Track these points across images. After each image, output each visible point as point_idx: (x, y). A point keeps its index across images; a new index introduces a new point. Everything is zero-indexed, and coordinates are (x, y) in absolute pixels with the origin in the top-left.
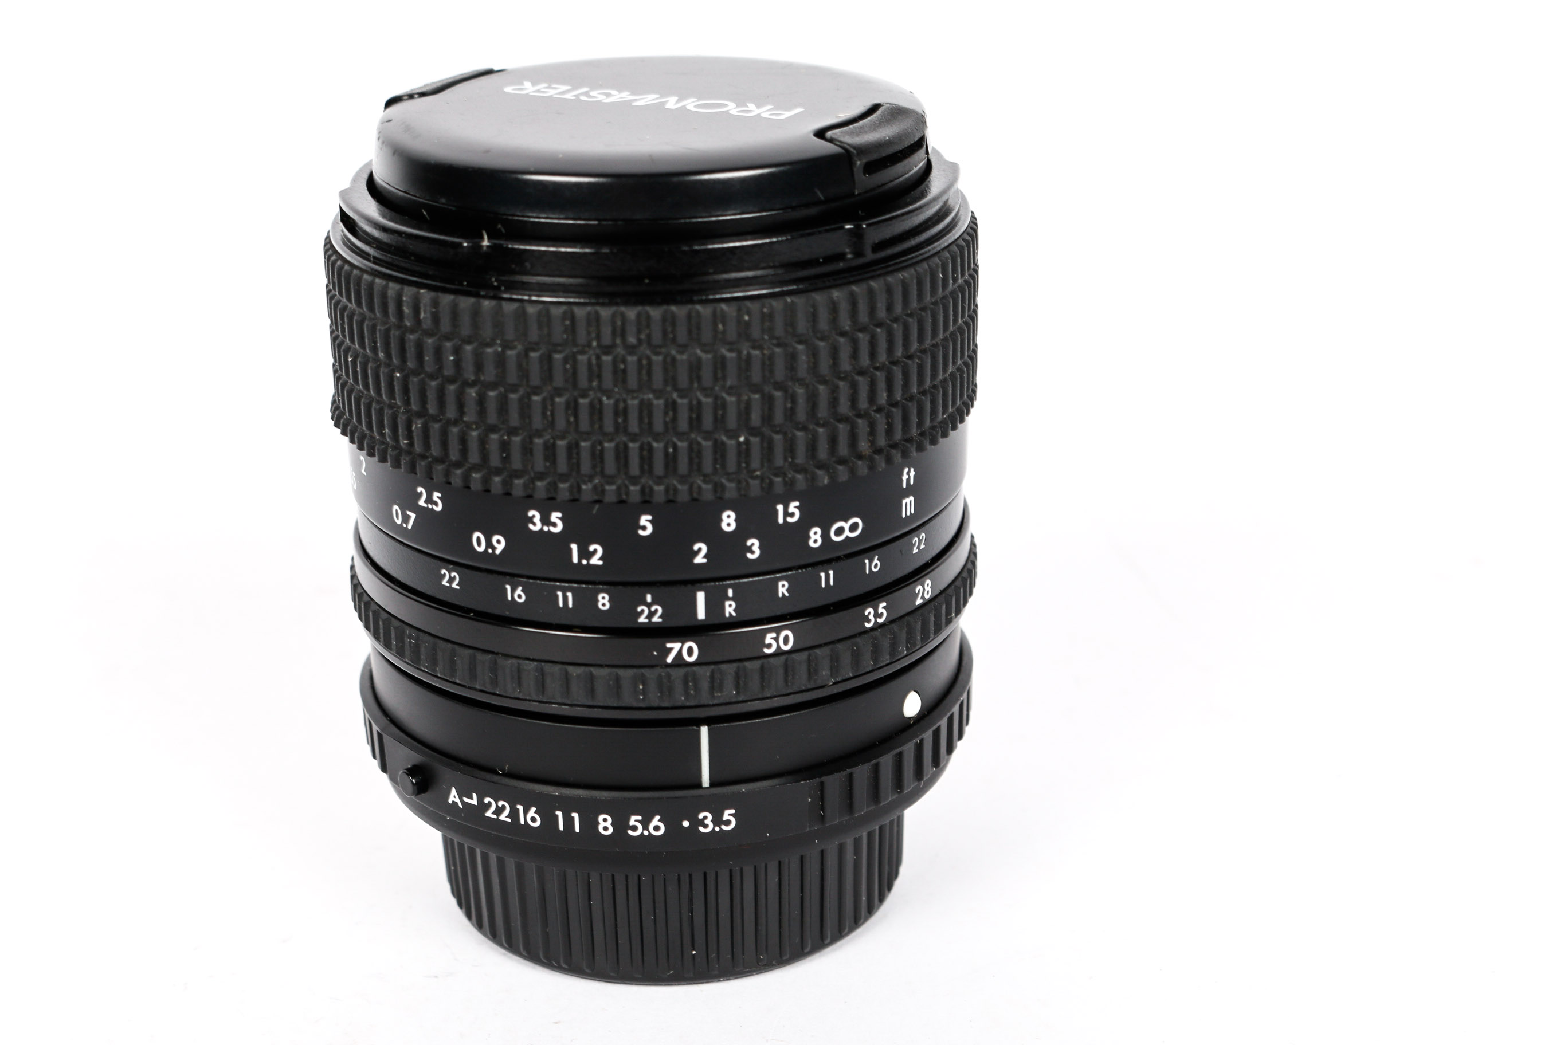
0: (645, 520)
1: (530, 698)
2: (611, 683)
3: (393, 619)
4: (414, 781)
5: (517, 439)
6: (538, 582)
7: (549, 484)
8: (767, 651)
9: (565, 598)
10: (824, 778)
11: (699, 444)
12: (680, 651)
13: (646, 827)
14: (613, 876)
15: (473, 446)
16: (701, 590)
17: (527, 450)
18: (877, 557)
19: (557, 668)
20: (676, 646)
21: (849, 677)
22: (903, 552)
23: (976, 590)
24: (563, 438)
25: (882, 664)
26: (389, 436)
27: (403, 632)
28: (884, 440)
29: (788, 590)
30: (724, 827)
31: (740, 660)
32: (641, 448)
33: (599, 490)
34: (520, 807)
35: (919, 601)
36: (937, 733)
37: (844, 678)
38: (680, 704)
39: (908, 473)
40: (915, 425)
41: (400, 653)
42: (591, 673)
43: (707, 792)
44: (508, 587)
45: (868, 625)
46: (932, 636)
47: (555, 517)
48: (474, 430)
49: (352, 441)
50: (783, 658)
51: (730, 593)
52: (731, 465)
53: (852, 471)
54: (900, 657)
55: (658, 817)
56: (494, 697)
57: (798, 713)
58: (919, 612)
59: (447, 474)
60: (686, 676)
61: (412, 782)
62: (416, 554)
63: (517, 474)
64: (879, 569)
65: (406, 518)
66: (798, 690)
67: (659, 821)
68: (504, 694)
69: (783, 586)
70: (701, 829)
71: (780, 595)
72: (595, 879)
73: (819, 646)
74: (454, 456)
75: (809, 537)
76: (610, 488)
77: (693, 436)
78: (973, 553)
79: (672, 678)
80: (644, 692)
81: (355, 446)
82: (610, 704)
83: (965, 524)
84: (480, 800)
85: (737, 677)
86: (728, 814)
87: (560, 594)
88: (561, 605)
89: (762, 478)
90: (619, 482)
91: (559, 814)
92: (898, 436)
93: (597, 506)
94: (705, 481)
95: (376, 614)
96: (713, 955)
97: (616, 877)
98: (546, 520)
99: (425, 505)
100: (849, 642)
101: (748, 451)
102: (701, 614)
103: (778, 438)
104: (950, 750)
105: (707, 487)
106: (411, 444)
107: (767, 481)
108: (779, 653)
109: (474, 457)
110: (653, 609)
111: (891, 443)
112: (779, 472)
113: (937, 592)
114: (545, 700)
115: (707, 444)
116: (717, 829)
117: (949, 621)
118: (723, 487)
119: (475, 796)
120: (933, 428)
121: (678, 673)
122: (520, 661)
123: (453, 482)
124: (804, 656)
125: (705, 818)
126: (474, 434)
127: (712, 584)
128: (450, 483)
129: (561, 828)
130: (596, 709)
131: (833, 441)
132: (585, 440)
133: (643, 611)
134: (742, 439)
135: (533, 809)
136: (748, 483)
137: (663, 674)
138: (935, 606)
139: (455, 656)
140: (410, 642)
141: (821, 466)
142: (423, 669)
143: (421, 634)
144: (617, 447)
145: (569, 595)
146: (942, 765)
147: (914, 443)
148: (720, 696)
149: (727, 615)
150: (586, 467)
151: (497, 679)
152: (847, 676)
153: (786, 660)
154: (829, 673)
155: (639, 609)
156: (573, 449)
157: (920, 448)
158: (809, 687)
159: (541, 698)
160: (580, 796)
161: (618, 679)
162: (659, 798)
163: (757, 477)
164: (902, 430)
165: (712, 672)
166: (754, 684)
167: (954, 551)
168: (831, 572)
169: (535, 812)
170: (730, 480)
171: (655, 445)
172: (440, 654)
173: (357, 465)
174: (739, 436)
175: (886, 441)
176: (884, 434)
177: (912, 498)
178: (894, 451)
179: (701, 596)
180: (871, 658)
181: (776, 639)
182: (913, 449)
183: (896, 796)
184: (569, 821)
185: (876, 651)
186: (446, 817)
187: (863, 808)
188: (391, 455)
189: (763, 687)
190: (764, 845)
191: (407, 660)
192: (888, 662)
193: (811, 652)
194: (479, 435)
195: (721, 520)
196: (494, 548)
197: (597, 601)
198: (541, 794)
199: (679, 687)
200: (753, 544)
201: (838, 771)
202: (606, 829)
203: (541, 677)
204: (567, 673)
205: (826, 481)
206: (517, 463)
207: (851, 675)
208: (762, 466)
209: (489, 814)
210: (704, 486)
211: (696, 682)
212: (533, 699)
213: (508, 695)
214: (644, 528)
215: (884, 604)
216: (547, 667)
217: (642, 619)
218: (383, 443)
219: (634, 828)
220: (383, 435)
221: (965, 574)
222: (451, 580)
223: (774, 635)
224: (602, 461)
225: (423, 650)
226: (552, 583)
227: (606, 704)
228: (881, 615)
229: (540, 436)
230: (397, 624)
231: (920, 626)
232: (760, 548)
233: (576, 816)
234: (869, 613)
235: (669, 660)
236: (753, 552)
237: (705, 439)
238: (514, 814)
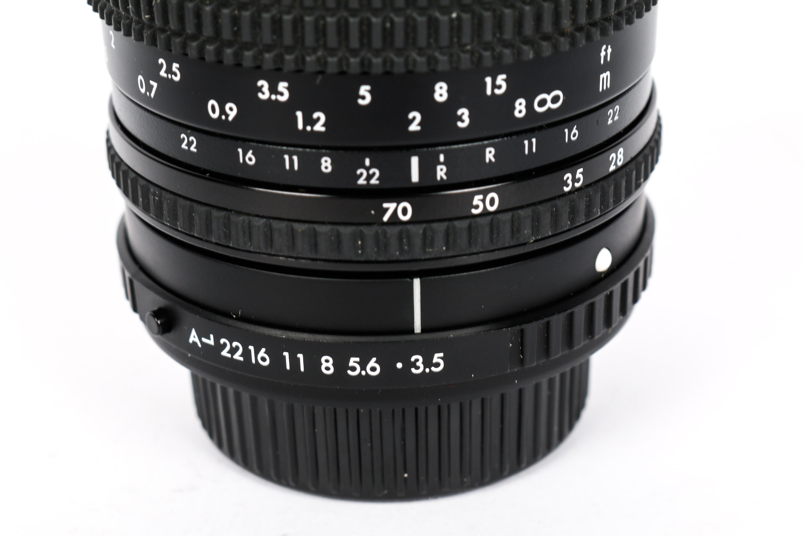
0: (364, 90)
1: (260, 251)
2: (333, 238)
3: (139, 179)
4: (159, 322)
5: (246, 14)
6: (267, 146)
7: (277, 56)
8: (474, 211)
9: (291, 162)
10: (524, 326)
11: (414, 19)
12: (395, 211)
13: (363, 368)
14: (335, 410)
15: (207, 21)
16: (415, 155)
17: (256, 24)
18: (575, 127)
19: (283, 225)
20: (391, 206)
21: (548, 235)
22: (599, 122)
23: (661, 158)
24: (288, 13)
25: (578, 224)
26: (132, 11)
27: (148, 190)
28: (584, 18)
29: (494, 156)
30: (433, 369)
31: (450, 220)
32: (361, 23)
33: (322, 62)
34: (251, 348)
35: (612, 168)
36: (624, 286)
37: (543, 236)
38: (394, 258)
39: (606, 50)
40: (613, 5)
41: (146, 209)
42: (315, 230)
43: (419, 337)
44: (240, 150)
45: (566, 189)
46: (623, 198)
47: (282, 86)
48: (208, 5)
49: (102, 17)
50: (489, 218)
51: (442, 158)
52: (444, 40)
53: (555, 47)
54: (594, 217)
55: (374, 359)
56: (228, 250)
57: (501, 267)
58: (613, 177)
59: (184, 46)
60: (401, 233)
61: (157, 323)
62: (158, 120)
63: (247, 46)
64: (578, 138)
65: (149, 88)
66: (502, 247)
67: (376, 362)
68: (237, 247)
69: (490, 152)
70: (413, 370)
71: (487, 160)
72: (318, 410)
73: (521, 207)
74: (190, 29)
75: (514, 108)
76: (333, 60)
77: (409, 12)
78: (659, 125)
79: (388, 235)
80: (362, 248)
81: (104, 21)
82: (332, 258)
83: (652, 100)
84: (217, 340)
85: (447, 234)
86: (437, 358)
87: (286, 157)
88: (287, 167)
89: (472, 53)
90: (340, 54)
91: (286, 354)
92: (598, 15)
93: (320, 77)
94: (420, 55)
95: (125, 174)
96: (422, 478)
97: (338, 409)
98: (273, 90)
99: (165, 75)
100: (549, 204)
101: (459, 28)
102: (415, 177)
103: (487, 14)
104: (635, 299)
105: (421, 60)
106: (152, 19)
107: (477, 55)
108: (485, 213)
109: (208, 31)
110: (371, 171)
111: (591, 21)
112: (488, 47)
113: (628, 159)
114: (273, 253)
115: (421, 20)
116: (427, 370)
117: (638, 186)
118: (436, 60)
119: (212, 336)
120: (629, 9)
121: (393, 231)
122: (251, 218)
123: (189, 54)
124: (507, 216)
125: (417, 360)
126: (208, 9)
127: (425, 149)
128: (186, 55)
129: (288, 367)
130: (319, 262)
131: (538, 18)
132: (309, 15)
133: (361, 174)
134: (454, 15)
135: (263, 350)
136: (459, 57)
137: (380, 231)
138: (626, 171)
139: (193, 212)
140: (154, 199)
141: (527, 41)
142: (165, 223)
143: (164, 192)
144: (338, 22)
145: (295, 158)
146: (628, 314)
147: (612, 22)
148: (432, 252)
149: (439, 178)
150: (310, 40)
151: (230, 233)
152: (546, 235)
153: (492, 220)
154: (531, 232)
155: (359, 172)
156: (298, 23)
157: (617, 27)
158: (512, 244)
159: (269, 251)
160: (304, 339)
161: (338, 235)
162: (375, 343)
163: (467, 51)
164: (601, 10)
165: (425, 231)
166: (463, 241)
167: (644, 122)
168: (534, 140)
169: (265, 353)
170: (443, 54)
171: (374, 20)
172: (180, 211)
173: (108, 39)
174: (452, 13)
175: (586, 19)
176: (585, 13)
177: (608, 73)
178: (593, 30)
179: (415, 161)
180: (569, 219)
181: (484, 201)
182: (611, 28)
183: (587, 342)
184: (295, 361)
185: (573, 212)
186: (187, 355)
187: (558, 351)
188: (134, 29)
189: (470, 244)
190: (469, 384)
191: (151, 215)
192: (583, 222)
193: (515, 212)
194: (213, 10)
195: (434, 91)
196: (227, 116)
197: (320, 164)
198: (270, 337)
199: (394, 243)
200: (463, 114)
201: (537, 319)
202: (328, 369)
203: (270, 232)
204: (293, 229)
205: (531, 56)
206: (246, 36)
207: (550, 234)
208: (473, 41)
209: (225, 353)
210: (419, 59)
211: (409, 238)
212: (263, 252)
213: (240, 248)
214: (363, 98)
215: (581, 170)
216: (276, 225)
217: (361, 181)
218: (128, 18)
219: (353, 369)
220: (127, 11)
221: (652, 144)
222: (190, 144)
223: (481, 197)
224: (325, 34)
225: (165, 206)
226: (279, 147)
227: (328, 258)
228: (579, 180)
229: (268, 11)
230: (143, 182)
231: (613, 189)
232: (470, 117)
233: (300, 356)
234: (568, 178)
235: (386, 218)
236: (463, 121)
237: (421, 15)
238: (246, 354)
